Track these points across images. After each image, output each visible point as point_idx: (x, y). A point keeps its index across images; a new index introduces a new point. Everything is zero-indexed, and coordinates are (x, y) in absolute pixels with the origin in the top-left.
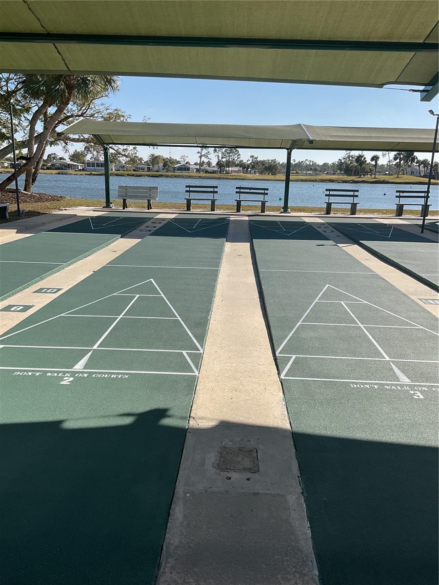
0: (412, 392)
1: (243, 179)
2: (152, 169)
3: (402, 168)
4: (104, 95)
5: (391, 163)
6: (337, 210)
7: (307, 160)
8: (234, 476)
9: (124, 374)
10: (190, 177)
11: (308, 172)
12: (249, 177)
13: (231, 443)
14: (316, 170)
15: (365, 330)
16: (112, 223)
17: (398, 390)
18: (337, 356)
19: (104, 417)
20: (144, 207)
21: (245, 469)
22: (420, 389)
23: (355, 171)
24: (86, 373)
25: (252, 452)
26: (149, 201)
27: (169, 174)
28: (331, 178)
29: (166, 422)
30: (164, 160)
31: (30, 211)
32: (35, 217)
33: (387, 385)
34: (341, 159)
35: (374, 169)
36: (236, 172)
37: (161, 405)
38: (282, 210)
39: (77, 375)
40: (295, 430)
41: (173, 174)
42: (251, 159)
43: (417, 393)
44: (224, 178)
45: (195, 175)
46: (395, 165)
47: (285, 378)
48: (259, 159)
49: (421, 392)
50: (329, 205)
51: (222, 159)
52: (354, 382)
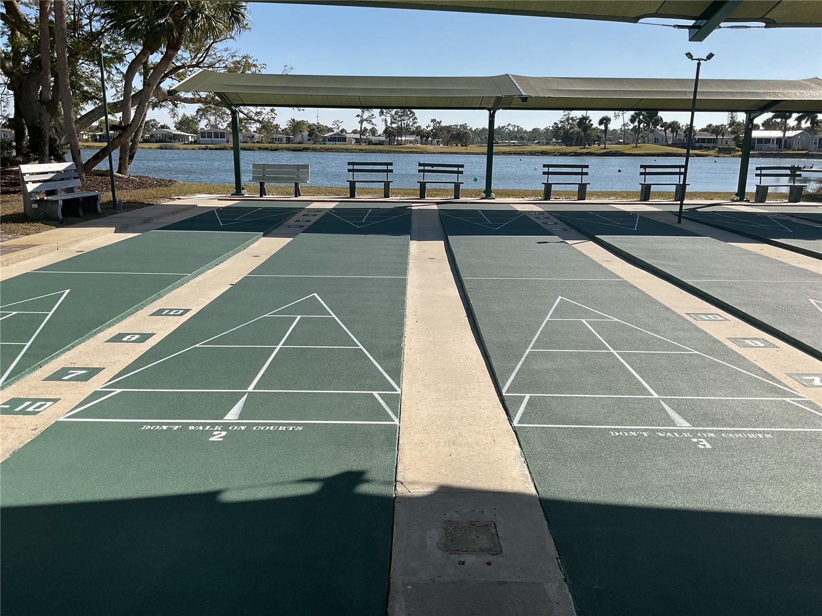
0: (695, 440)
1: (421, 153)
2: (292, 140)
3: (641, 134)
4: (228, 37)
5: (627, 128)
6: (559, 194)
7: (508, 125)
8: (469, 559)
9: (297, 425)
10: (347, 150)
11: (511, 141)
12: (430, 150)
13: (458, 516)
14: (522, 138)
15: (619, 358)
16: (247, 217)
17: (676, 437)
18: (586, 394)
19: (278, 484)
20: (290, 194)
21: (482, 550)
22: (705, 436)
23: (578, 138)
24: (243, 424)
25: (488, 527)
26: (296, 184)
27: (318, 146)
28: (543, 150)
29: (364, 488)
30: (310, 126)
31: (129, 202)
32: (138, 210)
33: (660, 431)
34: (557, 122)
35: (604, 136)
36: (411, 142)
37: (355, 466)
38: (484, 195)
39: (230, 428)
40: (543, 495)
41: (323, 146)
42: (432, 124)
43: (702, 442)
44: (394, 152)
45: (354, 148)
46: (632, 130)
47: (520, 425)
48: (443, 124)
49: (707, 439)
50: (548, 186)
51: (391, 124)
52: (615, 429)
